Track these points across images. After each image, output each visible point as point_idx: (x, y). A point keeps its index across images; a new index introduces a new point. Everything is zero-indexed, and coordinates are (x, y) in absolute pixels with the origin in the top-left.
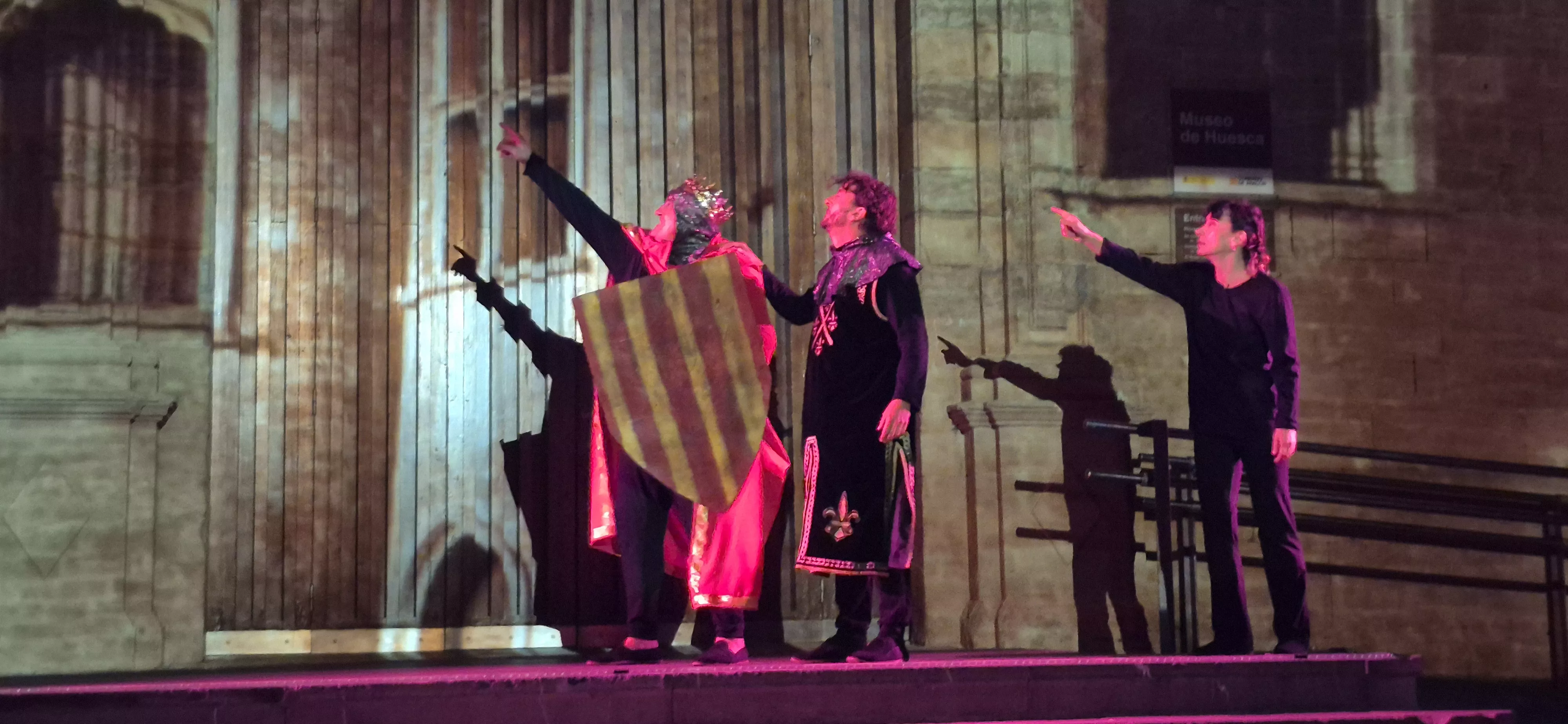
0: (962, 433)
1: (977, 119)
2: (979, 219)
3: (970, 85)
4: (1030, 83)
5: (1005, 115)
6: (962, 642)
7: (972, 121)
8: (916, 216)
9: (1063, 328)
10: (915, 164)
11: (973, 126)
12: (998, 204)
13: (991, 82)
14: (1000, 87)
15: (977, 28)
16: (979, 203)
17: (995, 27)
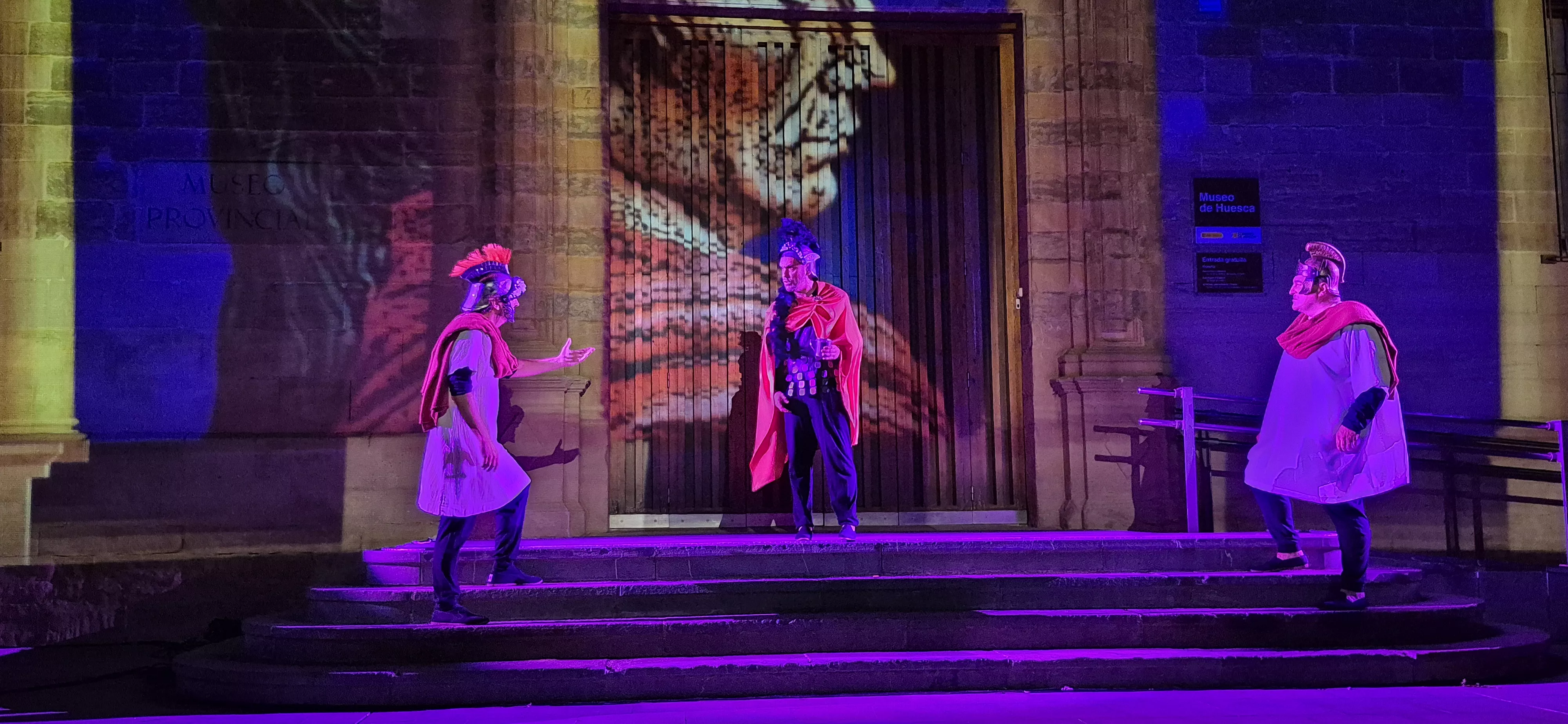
0: (1059, 396)
2: (1069, 263)
3: (1062, 180)
4: (1101, 178)
5: (1085, 198)
6: (1061, 525)
7: (1064, 202)
8: (1030, 263)
9: (1124, 331)
10: (1029, 231)
11: (1066, 205)
12: (1081, 254)
13: (1076, 177)
14: (1083, 179)
15: (1067, 143)
16: (1069, 254)
17: (1080, 143)
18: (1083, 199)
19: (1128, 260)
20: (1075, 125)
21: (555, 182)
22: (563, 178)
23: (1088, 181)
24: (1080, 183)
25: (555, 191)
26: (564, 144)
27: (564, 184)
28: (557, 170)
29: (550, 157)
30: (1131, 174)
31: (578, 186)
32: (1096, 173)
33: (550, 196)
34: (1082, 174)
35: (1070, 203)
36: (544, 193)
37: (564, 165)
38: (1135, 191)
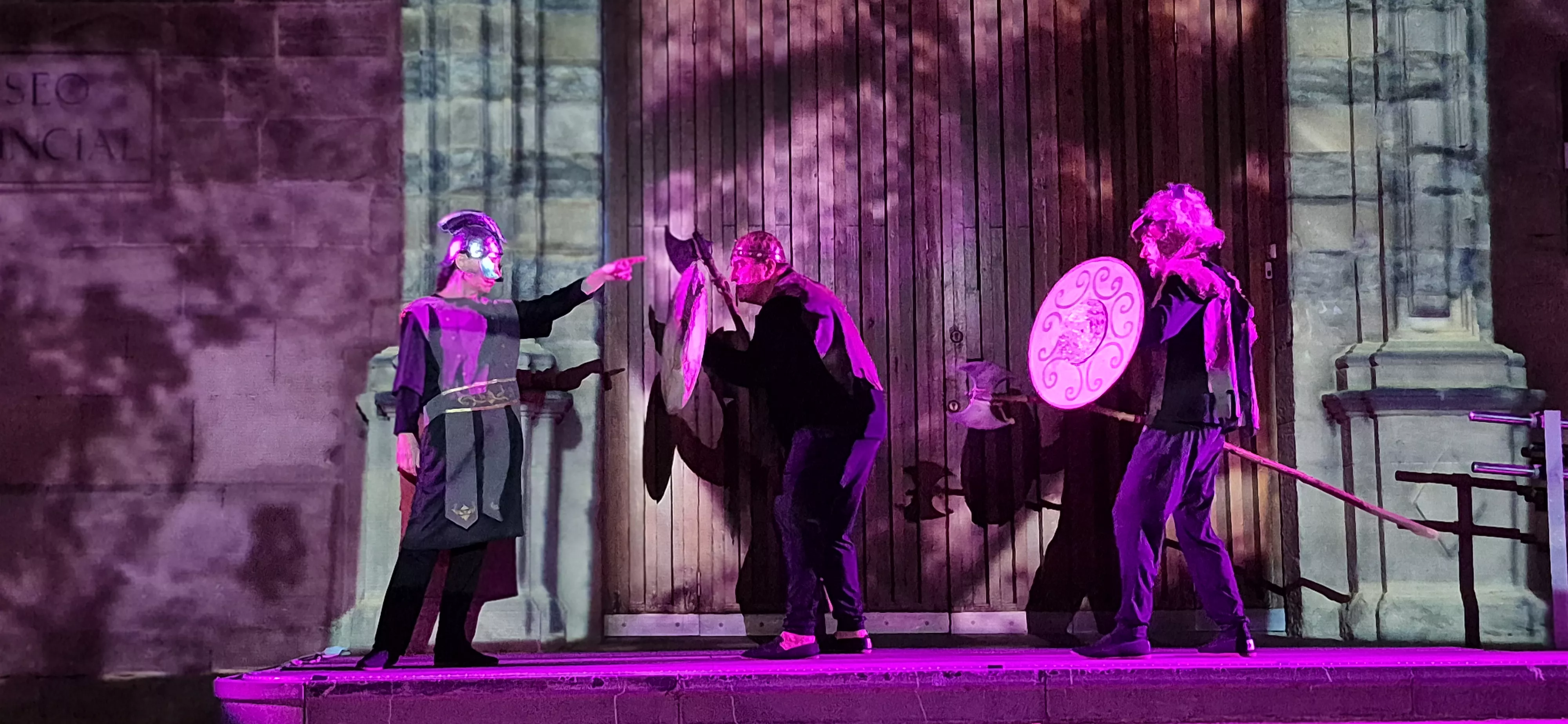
0: (1339, 422)
1: (1351, 103)
2: (1354, 205)
3: (1343, 68)
4: (1407, 63)
5: (1381, 97)
6: (1341, 635)
7: (1345, 103)
8: (1288, 202)
9: (1445, 313)
10: (1286, 151)
11: (1347, 108)
12: (1375, 188)
13: (1363, 63)
14: (1376, 67)
15: (1350, 9)
16: (1354, 188)
17: (1370, 6)
18: (1377, 98)
19: (1455, 198)
21: (518, 80)
22: (529, 73)
23: (1385, 69)
24: (1371, 71)
25: (518, 96)
26: (530, 19)
27: (529, 84)
28: (519, 61)
29: (508, 41)
30: (1458, 57)
31: (552, 86)
32: (1400, 57)
33: (508, 102)
34: (1374, 57)
35: (1355, 106)
36: (500, 98)
37: (530, 52)
38: (1465, 84)
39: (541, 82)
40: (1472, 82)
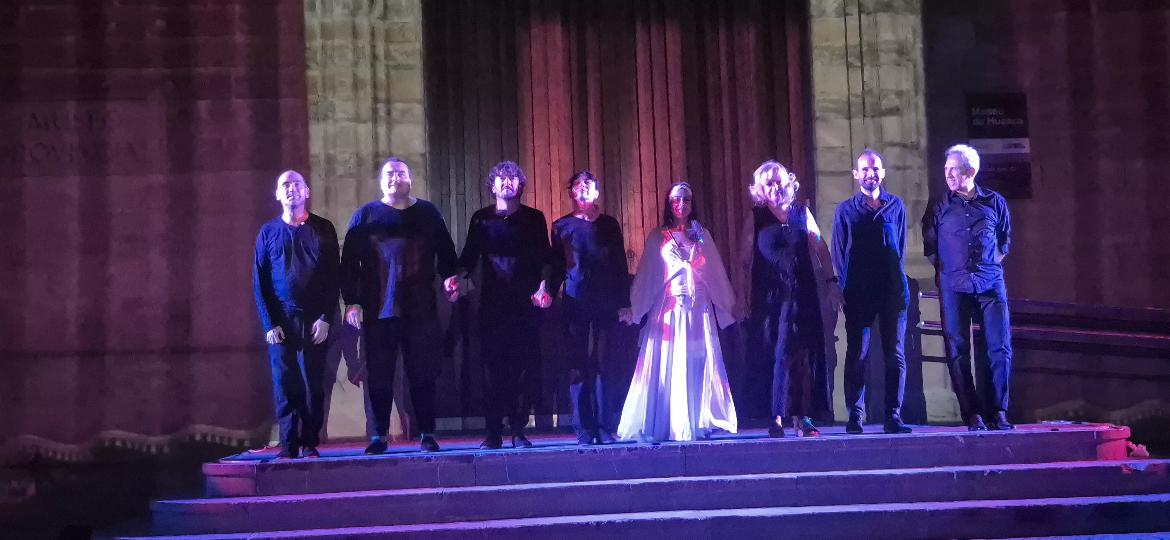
1: (850, 119)
3: (845, 99)
4: (881, 96)
7: (846, 118)
8: (816, 175)
10: (814, 146)
11: (846, 122)
13: (857, 96)
14: (864, 99)
15: (849, 66)
17: (860, 64)
18: (865, 116)
19: (908, 172)
20: (854, 47)
21: (375, 111)
22: (382, 108)
23: (868, 100)
24: (861, 101)
25: (375, 119)
26: (381, 75)
27: (382, 113)
28: (376, 100)
29: (369, 89)
30: (908, 91)
31: (395, 114)
32: (876, 92)
33: (370, 125)
34: (862, 93)
35: (852, 120)
36: (365, 122)
37: (382, 95)
38: (913, 107)
39: (389, 113)
40: (917, 106)
